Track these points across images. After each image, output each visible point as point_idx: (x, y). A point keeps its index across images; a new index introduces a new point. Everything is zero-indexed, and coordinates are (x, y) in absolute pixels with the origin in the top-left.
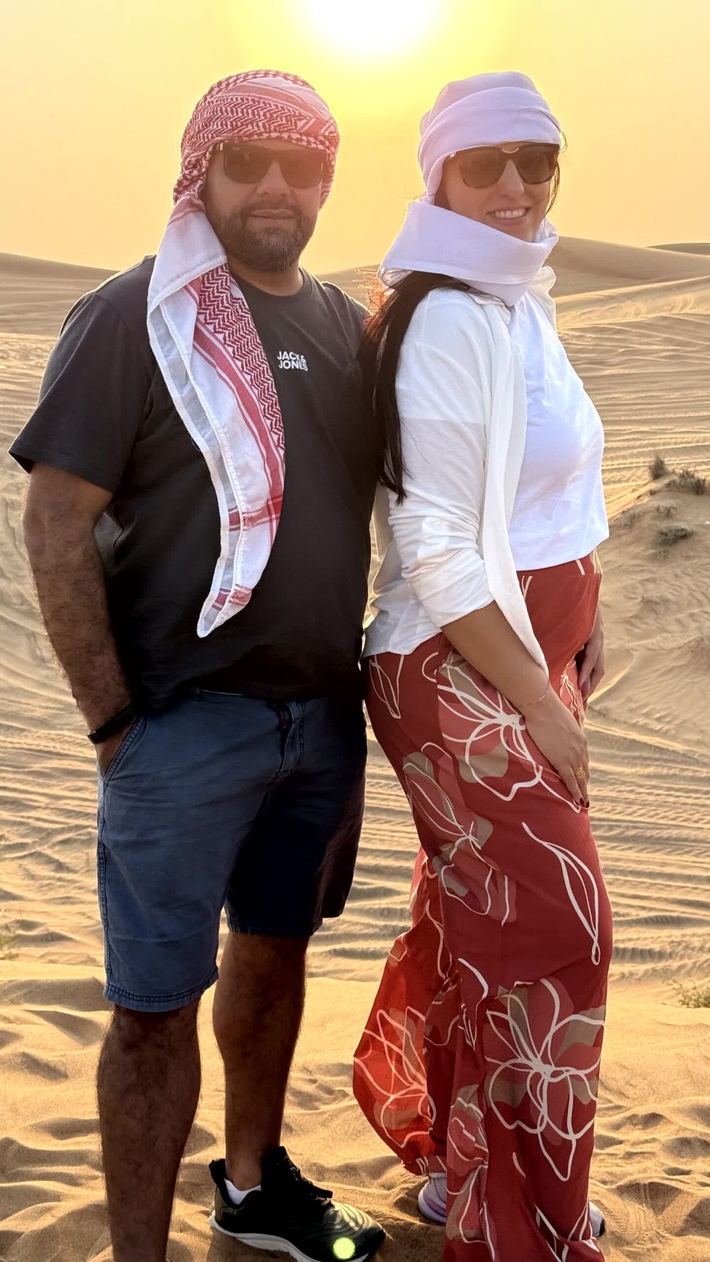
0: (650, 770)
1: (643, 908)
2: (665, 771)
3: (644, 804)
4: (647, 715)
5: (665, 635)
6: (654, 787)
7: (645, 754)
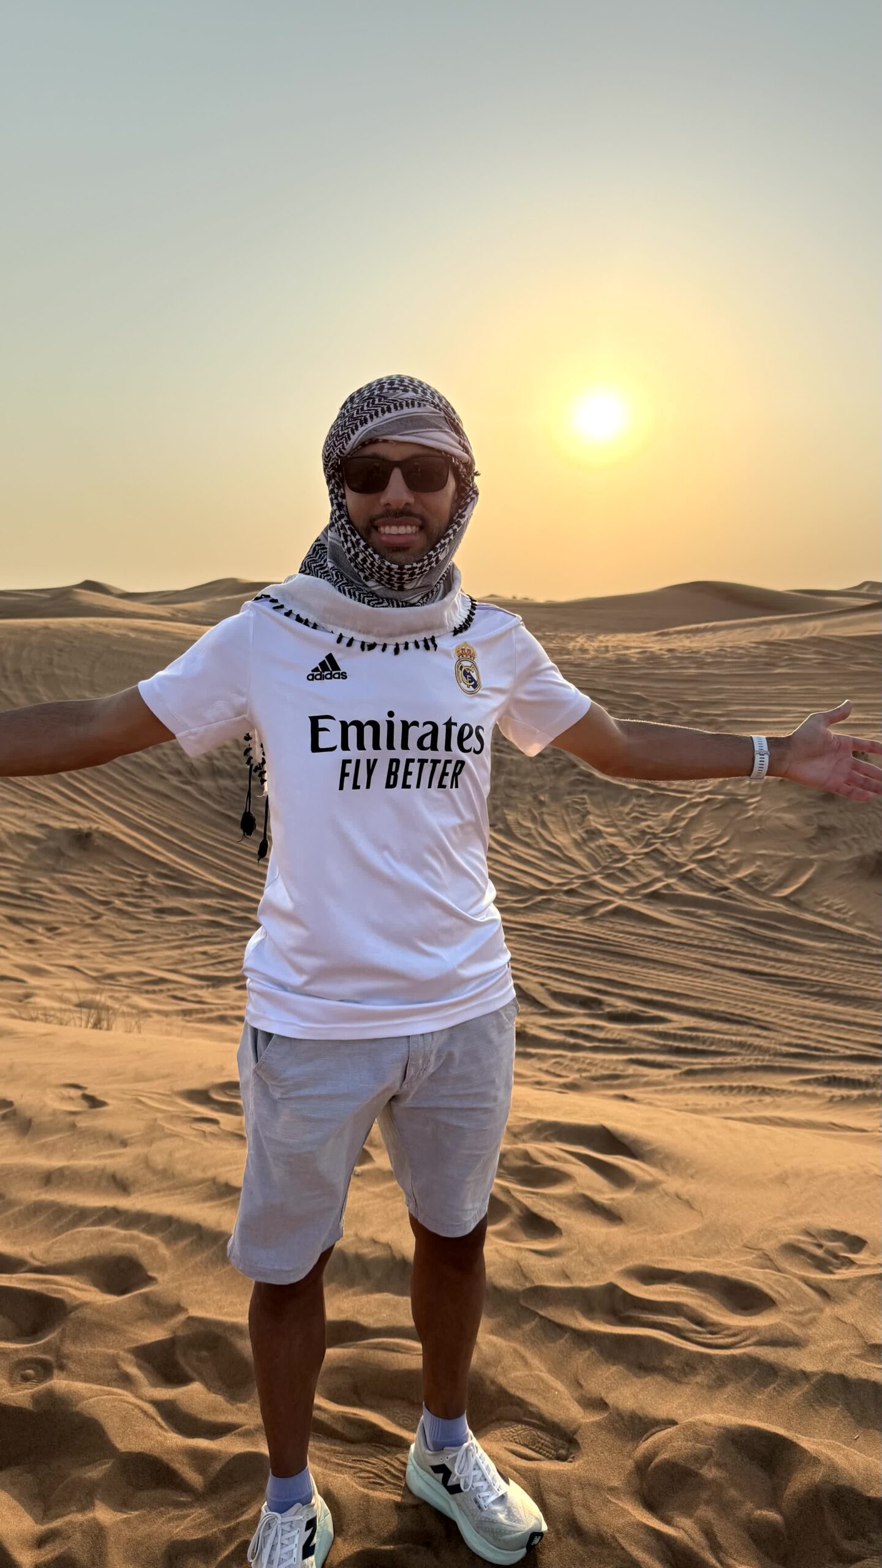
0: (835, 946)
1: (847, 1048)
2: (846, 948)
3: (834, 970)
4: (828, 907)
5: (836, 852)
6: (838, 958)
7: (831, 935)
